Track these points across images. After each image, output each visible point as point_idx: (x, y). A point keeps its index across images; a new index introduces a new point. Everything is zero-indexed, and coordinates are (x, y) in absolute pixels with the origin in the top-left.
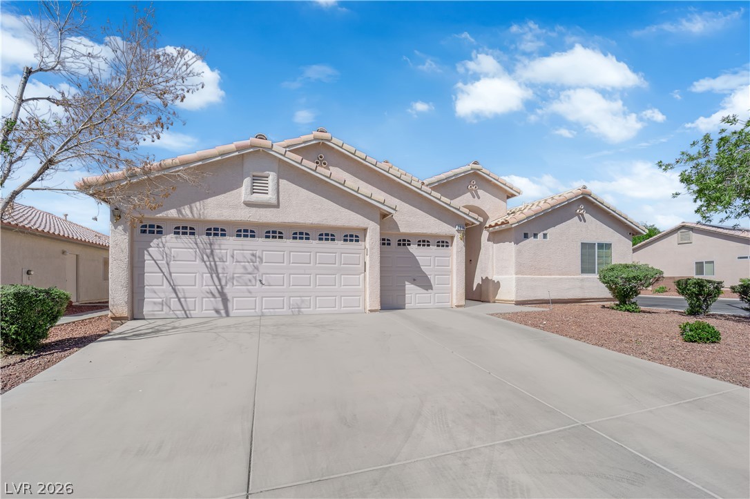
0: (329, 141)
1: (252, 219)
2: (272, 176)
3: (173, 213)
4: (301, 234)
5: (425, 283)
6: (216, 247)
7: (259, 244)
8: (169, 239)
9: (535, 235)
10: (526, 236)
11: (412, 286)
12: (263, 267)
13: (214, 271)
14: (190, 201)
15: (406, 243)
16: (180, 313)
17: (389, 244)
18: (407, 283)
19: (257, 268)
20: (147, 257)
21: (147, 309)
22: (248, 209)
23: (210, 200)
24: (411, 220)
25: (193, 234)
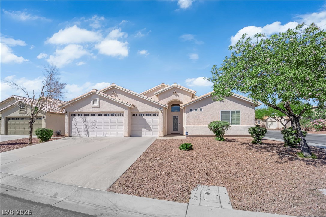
0: (115, 87)
1: (93, 111)
2: (98, 99)
3: (76, 111)
4: (107, 114)
5: (149, 128)
6: (86, 119)
7: (96, 117)
8: (77, 117)
9: (196, 110)
10: (191, 110)
11: (144, 129)
12: (97, 124)
13: (86, 125)
14: (80, 108)
15: (142, 115)
16: (79, 135)
17: (136, 116)
18: (142, 128)
19: (95, 124)
20: (72, 122)
21: (72, 134)
22: (92, 109)
23: (84, 107)
24: (142, 108)
25: (81, 116)
